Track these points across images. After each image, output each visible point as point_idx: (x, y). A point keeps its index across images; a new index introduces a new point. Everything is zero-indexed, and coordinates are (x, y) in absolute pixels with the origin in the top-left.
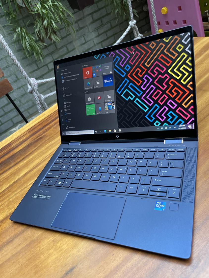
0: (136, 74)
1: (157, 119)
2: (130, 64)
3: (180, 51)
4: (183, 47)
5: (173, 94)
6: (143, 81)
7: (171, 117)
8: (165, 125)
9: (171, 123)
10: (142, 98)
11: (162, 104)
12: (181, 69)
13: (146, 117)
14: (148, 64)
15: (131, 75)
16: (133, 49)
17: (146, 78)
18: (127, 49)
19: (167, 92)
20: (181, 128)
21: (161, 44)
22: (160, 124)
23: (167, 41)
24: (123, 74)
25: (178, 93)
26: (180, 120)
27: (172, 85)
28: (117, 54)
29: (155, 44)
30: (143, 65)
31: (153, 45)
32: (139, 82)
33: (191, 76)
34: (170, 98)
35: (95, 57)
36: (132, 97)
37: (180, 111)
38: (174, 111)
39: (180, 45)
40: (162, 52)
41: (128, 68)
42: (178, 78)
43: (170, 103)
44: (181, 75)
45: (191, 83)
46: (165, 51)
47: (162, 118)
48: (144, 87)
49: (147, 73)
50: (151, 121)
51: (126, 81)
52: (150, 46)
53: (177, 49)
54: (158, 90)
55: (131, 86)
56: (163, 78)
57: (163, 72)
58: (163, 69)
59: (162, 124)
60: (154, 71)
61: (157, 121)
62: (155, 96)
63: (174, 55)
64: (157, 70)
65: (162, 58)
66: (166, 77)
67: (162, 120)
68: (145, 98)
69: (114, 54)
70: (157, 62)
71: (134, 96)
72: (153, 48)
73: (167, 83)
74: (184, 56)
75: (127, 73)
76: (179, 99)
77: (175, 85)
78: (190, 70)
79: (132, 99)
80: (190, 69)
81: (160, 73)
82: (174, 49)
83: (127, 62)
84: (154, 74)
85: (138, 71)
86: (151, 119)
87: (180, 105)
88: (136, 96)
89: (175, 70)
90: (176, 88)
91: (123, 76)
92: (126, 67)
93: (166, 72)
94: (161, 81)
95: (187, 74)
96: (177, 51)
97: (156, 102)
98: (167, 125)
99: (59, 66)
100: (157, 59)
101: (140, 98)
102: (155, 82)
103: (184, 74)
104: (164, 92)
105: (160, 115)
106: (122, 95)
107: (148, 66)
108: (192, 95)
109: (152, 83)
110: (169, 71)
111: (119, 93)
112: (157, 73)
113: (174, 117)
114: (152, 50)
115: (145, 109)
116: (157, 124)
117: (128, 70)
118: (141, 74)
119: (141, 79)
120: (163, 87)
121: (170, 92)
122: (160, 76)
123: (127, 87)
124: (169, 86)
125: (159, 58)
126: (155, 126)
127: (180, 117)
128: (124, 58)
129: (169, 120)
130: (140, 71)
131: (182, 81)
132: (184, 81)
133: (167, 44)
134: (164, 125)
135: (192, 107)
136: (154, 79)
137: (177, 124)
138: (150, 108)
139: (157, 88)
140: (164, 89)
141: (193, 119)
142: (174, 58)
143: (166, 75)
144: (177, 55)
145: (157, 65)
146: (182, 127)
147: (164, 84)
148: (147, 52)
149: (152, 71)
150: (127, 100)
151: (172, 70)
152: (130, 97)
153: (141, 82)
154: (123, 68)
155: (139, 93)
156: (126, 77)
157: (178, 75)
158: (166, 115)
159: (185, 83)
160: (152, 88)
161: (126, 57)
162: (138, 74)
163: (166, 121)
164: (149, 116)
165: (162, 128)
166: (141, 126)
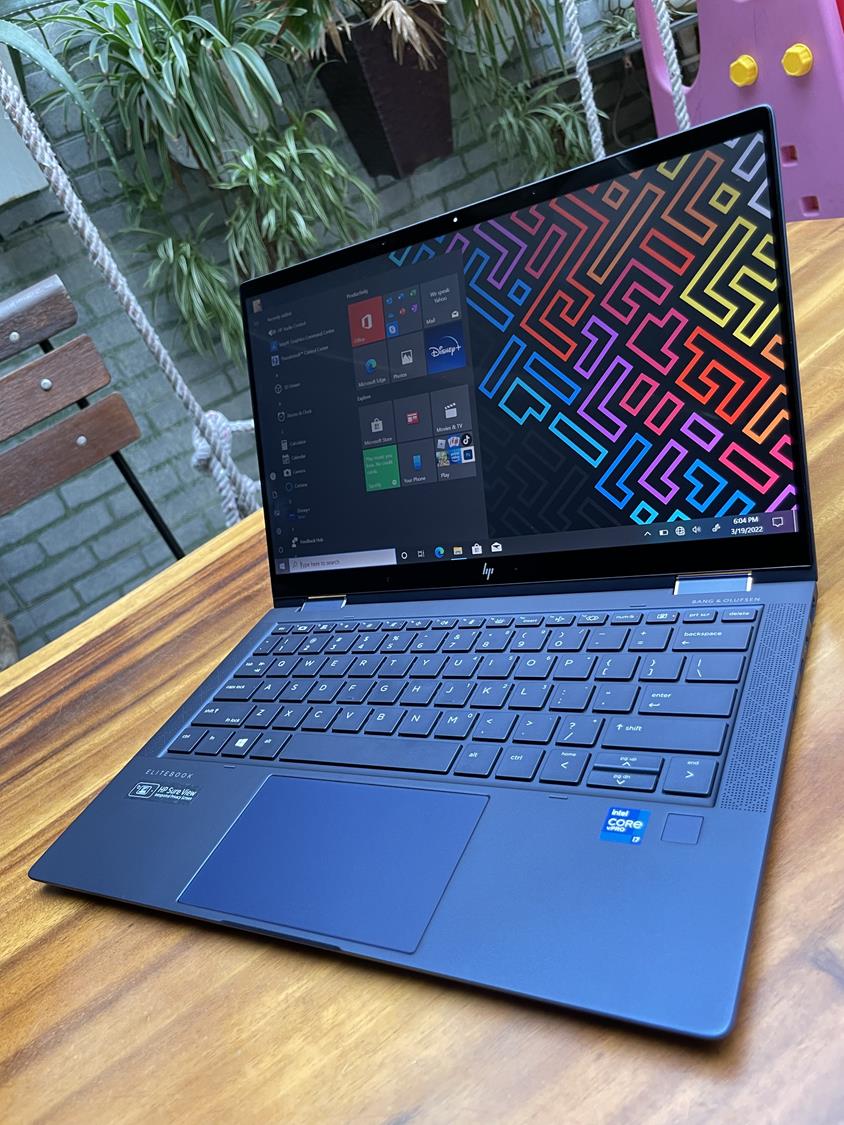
0: (553, 317)
1: (641, 495)
2: (528, 278)
3: (725, 210)
4: (736, 195)
5: (704, 389)
6: (583, 343)
7: (699, 486)
8: (678, 519)
9: (702, 508)
10: (581, 412)
11: (659, 431)
12: (734, 284)
13: (599, 487)
14: (599, 272)
15: (534, 323)
16: (537, 215)
17: (595, 329)
18: (514, 216)
19: (680, 382)
20: (744, 531)
21: (649, 186)
22: (654, 514)
23: (672, 176)
24: (502, 318)
25: (726, 385)
26: (738, 495)
27: (699, 353)
28: (478, 241)
29: (625, 192)
30: (582, 276)
31: (616, 195)
32: (564, 347)
33: (776, 310)
34: (692, 405)
35: (392, 256)
36: (539, 408)
37: (735, 457)
38: (712, 459)
39: (724, 187)
40: (656, 221)
41: (520, 292)
42: (722, 323)
43: (695, 427)
44: (733, 309)
45: (777, 339)
46: (665, 216)
47: (665, 490)
48: (586, 366)
49: (596, 309)
50: (621, 505)
51: (516, 347)
52: (606, 199)
53: (714, 202)
54: (643, 377)
55: (536, 365)
56: (661, 324)
57: (659, 301)
58: (658, 290)
59: (663, 518)
60: (626, 298)
61: (643, 505)
62: (633, 403)
63: (702, 229)
64: (636, 296)
65: (655, 243)
66: (674, 322)
67: (666, 500)
68: (592, 410)
69: (467, 242)
70: (633, 262)
71: (548, 406)
72: (616, 206)
73: (678, 348)
74: (742, 230)
75: (519, 312)
76: (730, 409)
77: (711, 352)
78: (772, 286)
79: (540, 418)
80: (772, 281)
81: (647, 306)
82: (703, 206)
83: (520, 272)
84: (626, 310)
85: (561, 303)
86: (620, 495)
87: (733, 433)
88: (558, 406)
89: (709, 291)
90: (714, 364)
91: (503, 328)
92: (514, 289)
93: (675, 301)
94: (653, 340)
95: (759, 303)
96: (713, 214)
97: (636, 424)
98: (685, 518)
99: (259, 301)
100: (634, 251)
101: (571, 412)
102: (630, 344)
103: (745, 306)
104: (668, 384)
105: (654, 480)
106: (502, 405)
107: (601, 281)
108: (782, 389)
109: (620, 348)
110: (684, 296)
111: (490, 395)
112: (636, 307)
113: (710, 485)
114: (615, 217)
115: (595, 454)
116: (644, 515)
117: (520, 302)
118: (572, 314)
119: (575, 333)
120: (664, 361)
121: (692, 379)
122: (650, 317)
123: (518, 371)
124: (687, 355)
125: (643, 246)
126: (635, 523)
127: (735, 484)
128: (505, 252)
129: (690, 499)
130: (571, 302)
131: (738, 334)
132: (749, 332)
133: (671, 187)
134: (672, 519)
135: (786, 439)
136: (625, 332)
137: (726, 514)
138: (614, 449)
139: (640, 366)
140: (665, 371)
141: (790, 489)
142: (702, 241)
143: (673, 312)
144: (713, 227)
145: (635, 275)
146: (748, 525)
147: (665, 350)
148: (594, 224)
149: (616, 301)
150: (521, 421)
151: (699, 294)
152: (530, 411)
153: (574, 345)
154: (501, 295)
155: (568, 391)
156: (515, 329)
157: (722, 311)
158: (677, 477)
159: (750, 342)
160: (620, 369)
161: (514, 249)
162: (563, 315)
163: (679, 502)
164: (610, 485)
165: (665, 532)
166: (579, 525)
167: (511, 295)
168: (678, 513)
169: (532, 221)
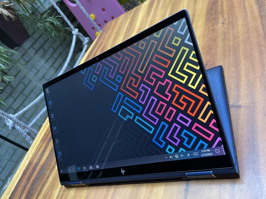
0: (130, 85)
1: (168, 143)
2: (121, 74)
3: (177, 45)
4: (180, 40)
5: (182, 105)
6: (140, 93)
7: (187, 139)
8: (182, 151)
9: (190, 147)
10: (143, 115)
11: (170, 120)
12: (185, 69)
13: (153, 140)
14: (141, 70)
15: (124, 88)
16: (120, 54)
17: (143, 88)
18: (113, 55)
19: (173, 103)
20: (206, 155)
21: (152, 41)
22: (174, 150)
23: (158, 37)
24: (115, 87)
25: (189, 103)
26: (201, 142)
27: (178, 93)
28: (104, 65)
29: (145, 43)
30: (136, 72)
31: (142, 45)
32: (135, 95)
33: (201, 76)
34: (179, 111)
35: (81, 71)
36: (130, 115)
37: (197, 128)
38: (189, 129)
39: (176, 38)
40: (156, 52)
41: (119, 79)
42: (184, 82)
43: (181, 118)
44: (186, 77)
45: (203, 86)
46: (159, 50)
47: (176, 141)
48: (142, 100)
49: (142, 82)
50: (162, 147)
51: (120, 96)
52: (139, 47)
53: (173, 43)
54: (161, 102)
55: (127, 101)
56: (164, 84)
57: (162, 77)
58: (161, 74)
59: (177, 151)
60: (151, 77)
61: (169, 147)
62: (159, 111)
63: (171, 52)
64: (154, 76)
65: (157, 59)
66: (168, 83)
67: (176, 144)
68: (147, 114)
69: (102, 65)
70: (151, 65)
71: (133, 114)
72: (143, 48)
73: (170, 91)
74: (184, 51)
75: (120, 85)
76: (192, 111)
77: (182, 93)
78: (198, 68)
79: (131, 118)
80: (197, 66)
81: (158, 79)
82: (170, 45)
83: (118, 73)
84: (152, 81)
85: (132, 81)
86: (161, 143)
87: (195, 119)
88: (136, 114)
89: (177, 72)
90: (183, 96)
91: (116, 90)
92: (117, 78)
93: (166, 76)
94: (162, 90)
95: (195, 74)
96: (174, 47)
97: (162, 118)
98: (184, 151)
100: (151, 62)
101: (140, 115)
102: (155, 92)
103: (190, 76)
104: (169, 104)
105: (171, 137)
106: (119, 115)
107: (142, 72)
108: (209, 103)
109: (152, 94)
110: (169, 74)
111: (115, 112)
112: (155, 80)
113: (191, 139)
114: (143, 52)
115: (150, 129)
116: (170, 150)
117: (119, 82)
118: (135, 84)
119: (137, 90)
120: (167, 96)
121: (177, 102)
122: (160, 82)
123: (122, 104)
124: (174, 94)
125: (153, 60)
126: (168, 153)
127: (199, 138)
128: (113, 67)
129: (185, 143)
130: (134, 80)
131: (189, 85)
132: (193, 84)
133: (159, 40)
134: (180, 151)
135: (214, 121)
136: (153, 88)
137: (198, 149)
138: (156, 127)
139: (160, 99)
140: (168, 100)
141: (219, 139)
142: (172, 56)
143: (167, 80)
144: (175, 51)
145: (153, 70)
146: (207, 153)
147: (166, 93)
148: (137, 55)
149: (148, 78)
150: (126, 119)
151: (174, 73)
152: (128, 116)
153: (138, 94)
154: (113, 80)
155: (138, 109)
156: (119, 90)
157: (183, 78)
158: (179, 136)
159: (194, 88)
160: (153, 100)
161: (115, 66)
162: (133, 84)
163: (181, 145)
164: (157, 140)
166: (150, 154)
167: (116, 80)
168: (181, 149)
169: (119, 57)
